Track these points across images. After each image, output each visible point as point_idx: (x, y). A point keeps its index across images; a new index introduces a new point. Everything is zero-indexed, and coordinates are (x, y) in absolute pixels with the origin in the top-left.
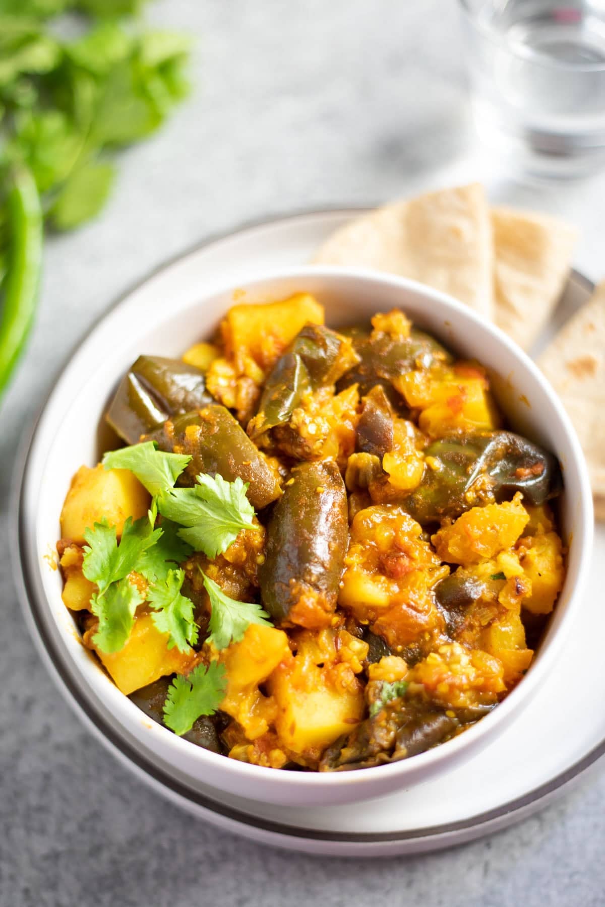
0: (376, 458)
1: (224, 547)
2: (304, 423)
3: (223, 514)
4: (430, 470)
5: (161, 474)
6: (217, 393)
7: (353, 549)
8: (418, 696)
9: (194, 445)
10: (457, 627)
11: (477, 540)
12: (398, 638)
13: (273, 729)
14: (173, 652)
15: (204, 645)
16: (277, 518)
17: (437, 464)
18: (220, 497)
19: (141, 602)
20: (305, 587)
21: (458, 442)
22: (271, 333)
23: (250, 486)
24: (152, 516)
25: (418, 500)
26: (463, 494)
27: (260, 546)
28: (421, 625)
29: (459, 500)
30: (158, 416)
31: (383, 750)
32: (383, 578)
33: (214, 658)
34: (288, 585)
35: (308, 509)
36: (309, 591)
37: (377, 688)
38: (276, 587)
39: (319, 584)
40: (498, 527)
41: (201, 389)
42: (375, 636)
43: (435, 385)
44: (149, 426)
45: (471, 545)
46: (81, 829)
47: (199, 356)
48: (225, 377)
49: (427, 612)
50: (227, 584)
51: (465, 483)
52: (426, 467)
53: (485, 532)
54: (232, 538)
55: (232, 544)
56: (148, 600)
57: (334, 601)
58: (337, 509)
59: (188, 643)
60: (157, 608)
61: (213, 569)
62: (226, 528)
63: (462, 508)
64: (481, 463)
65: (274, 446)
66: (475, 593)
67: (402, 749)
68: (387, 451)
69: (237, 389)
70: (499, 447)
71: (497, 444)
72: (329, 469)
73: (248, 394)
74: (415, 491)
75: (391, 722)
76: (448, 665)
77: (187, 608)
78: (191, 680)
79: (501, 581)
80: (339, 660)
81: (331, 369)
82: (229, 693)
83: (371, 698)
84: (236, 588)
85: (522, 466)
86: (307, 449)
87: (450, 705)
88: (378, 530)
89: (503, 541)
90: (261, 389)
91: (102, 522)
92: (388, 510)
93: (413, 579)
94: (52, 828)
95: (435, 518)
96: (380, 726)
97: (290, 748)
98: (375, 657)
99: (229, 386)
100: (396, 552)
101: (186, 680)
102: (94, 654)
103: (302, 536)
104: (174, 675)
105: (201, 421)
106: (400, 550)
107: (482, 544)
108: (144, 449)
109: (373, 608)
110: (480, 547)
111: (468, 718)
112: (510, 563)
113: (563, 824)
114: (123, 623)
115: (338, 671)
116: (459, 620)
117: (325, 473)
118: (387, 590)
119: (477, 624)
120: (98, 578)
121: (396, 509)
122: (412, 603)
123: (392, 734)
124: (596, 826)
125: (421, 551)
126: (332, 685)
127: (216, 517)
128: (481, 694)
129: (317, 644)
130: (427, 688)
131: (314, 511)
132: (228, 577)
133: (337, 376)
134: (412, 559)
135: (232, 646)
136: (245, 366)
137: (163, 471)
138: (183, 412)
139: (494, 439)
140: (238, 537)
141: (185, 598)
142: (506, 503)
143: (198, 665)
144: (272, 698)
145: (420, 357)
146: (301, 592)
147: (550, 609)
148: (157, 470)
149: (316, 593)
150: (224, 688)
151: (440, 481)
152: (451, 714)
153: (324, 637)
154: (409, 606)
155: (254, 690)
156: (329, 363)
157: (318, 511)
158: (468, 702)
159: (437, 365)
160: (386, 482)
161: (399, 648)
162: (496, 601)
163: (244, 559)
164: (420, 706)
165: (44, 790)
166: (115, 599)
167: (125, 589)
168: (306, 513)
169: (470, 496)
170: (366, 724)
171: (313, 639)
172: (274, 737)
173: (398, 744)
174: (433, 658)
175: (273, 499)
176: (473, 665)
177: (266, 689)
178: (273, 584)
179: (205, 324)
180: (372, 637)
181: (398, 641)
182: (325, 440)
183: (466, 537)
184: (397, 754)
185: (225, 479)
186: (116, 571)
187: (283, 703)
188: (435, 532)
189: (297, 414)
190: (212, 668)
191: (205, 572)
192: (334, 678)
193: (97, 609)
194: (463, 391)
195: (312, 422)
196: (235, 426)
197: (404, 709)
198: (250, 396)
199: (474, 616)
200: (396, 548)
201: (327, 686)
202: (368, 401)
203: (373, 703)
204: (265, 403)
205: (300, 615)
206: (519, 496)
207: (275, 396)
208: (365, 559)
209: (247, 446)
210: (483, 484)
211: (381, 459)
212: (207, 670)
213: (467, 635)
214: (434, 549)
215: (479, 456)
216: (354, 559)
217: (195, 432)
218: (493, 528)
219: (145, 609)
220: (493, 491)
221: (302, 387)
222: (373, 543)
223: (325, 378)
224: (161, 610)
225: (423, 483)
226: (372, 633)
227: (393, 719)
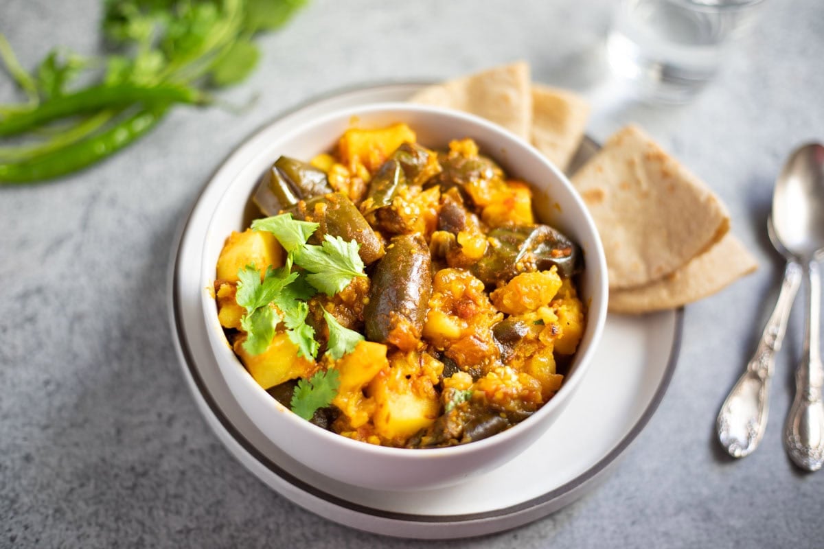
0: (453, 236)
1: (341, 288)
2: (402, 206)
3: (341, 264)
4: (491, 247)
5: (296, 235)
6: (336, 186)
7: (434, 296)
8: (480, 401)
9: (321, 217)
10: (508, 357)
11: (524, 295)
12: (466, 361)
13: (371, 422)
14: (301, 359)
15: (323, 358)
16: (381, 270)
17: (497, 244)
18: (340, 252)
19: (280, 321)
20: (401, 317)
21: (511, 230)
22: (377, 147)
23: (361, 247)
24: (290, 262)
25: (482, 267)
26: (514, 264)
27: (366, 291)
28: (483, 351)
29: (512, 268)
30: (292, 199)
31: (453, 437)
32: (456, 317)
33: (331, 366)
34: (388, 316)
35: (404, 264)
36: (404, 320)
37: (450, 392)
38: (379, 318)
39: (411, 316)
40: (539, 287)
41: (325, 183)
42: (448, 358)
43: (494, 192)
44: (286, 206)
45: (521, 298)
46: (208, 512)
47: (323, 162)
48: (342, 175)
49: (488, 342)
50: (340, 317)
51: (516, 257)
52: (488, 244)
53: (530, 290)
54: (347, 282)
55: (347, 286)
56: (284, 321)
57: (421, 330)
58: (425, 266)
59: (311, 355)
60: (290, 328)
61: (331, 305)
62: (343, 274)
63: (513, 273)
64: (527, 244)
65: (378, 224)
66: (522, 332)
67: (468, 436)
68: (461, 230)
69: (351, 185)
70: (540, 234)
71: (539, 232)
72: (418, 241)
73: (358, 189)
74: (480, 260)
75: (460, 419)
76: (502, 380)
77: (310, 332)
78: (312, 382)
79: (540, 326)
80: (422, 374)
81: (421, 174)
82: (341, 392)
83: (447, 399)
84: (347, 321)
85: (556, 248)
86: (403, 225)
87: (503, 408)
88: (453, 284)
89: (543, 297)
90: (368, 186)
91: (251, 265)
92: (460, 272)
93: (478, 319)
94: (185, 511)
95: (493, 281)
96: (452, 421)
97: (383, 435)
98: (448, 373)
99: (345, 182)
100: (466, 299)
101: (309, 382)
102: (240, 358)
103: (400, 281)
104: (299, 378)
105: (326, 200)
106: (469, 299)
107: (528, 298)
108: (283, 218)
109: (449, 339)
110: (526, 300)
111: (515, 419)
112: (547, 314)
113: (571, 524)
114: (266, 336)
115: (421, 381)
116: (509, 351)
117: (415, 243)
118: (459, 325)
119: (522, 355)
120: (247, 304)
121: (466, 271)
122: (477, 335)
123: (460, 427)
124: (595, 526)
125: (483, 301)
126: (417, 391)
127: (336, 266)
128: (525, 403)
129: (406, 361)
130: (487, 394)
131: (408, 266)
132: (341, 313)
133: (424, 179)
134: (477, 305)
135: (345, 356)
136: (358, 170)
137: (298, 234)
138: (310, 197)
139: (537, 228)
140: (351, 282)
141: (308, 326)
142: (546, 272)
143: (318, 371)
144: (372, 398)
145: (485, 170)
146: (398, 321)
147: (574, 351)
148: (294, 232)
149: (409, 322)
150: (337, 388)
151: (498, 254)
152: (503, 415)
153: (412, 356)
154: (475, 337)
155: (359, 392)
156: (420, 169)
157: (411, 266)
158: (516, 407)
159: (496, 178)
160: (460, 252)
161: (466, 367)
162: (537, 340)
163: (354, 299)
164: (481, 408)
165: (180, 483)
166: (259, 320)
167: (268, 311)
168: (402, 266)
169: (520, 266)
170: (442, 419)
171: (404, 358)
172: (371, 427)
173: (465, 433)
174: (491, 376)
175: (378, 257)
176: (520, 382)
177: (367, 392)
178: (377, 316)
179: (327, 141)
180: (446, 359)
181: (466, 362)
182: (416, 219)
183: (518, 293)
184: (464, 440)
185: (344, 240)
186: (261, 300)
187: (380, 401)
188: (493, 291)
189: (397, 200)
190: (329, 373)
191: (324, 308)
192: (418, 386)
193: (246, 325)
194: (515, 195)
195: (407, 206)
196: (351, 206)
197: (469, 410)
198: (361, 190)
199: (520, 350)
200: (466, 297)
201: (413, 391)
202: (447, 197)
203: (448, 403)
204: (373, 192)
205: (396, 337)
206: (554, 269)
207: (381, 187)
208: (443, 304)
209: (360, 220)
210: (529, 258)
211: (456, 236)
212: (325, 375)
213: (514, 362)
214: (491, 302)
215: (527, 238)
216: (436, 303)
217: (322, 208)
218: (536, 288)
219: (281, 328)
220: (536, 263)
221: (400, 184)
222: (449, 293)
223: (416, 180)
224: (292, 330)
225: (487, 255)
226: (447, 357)
227: (462, 417)
